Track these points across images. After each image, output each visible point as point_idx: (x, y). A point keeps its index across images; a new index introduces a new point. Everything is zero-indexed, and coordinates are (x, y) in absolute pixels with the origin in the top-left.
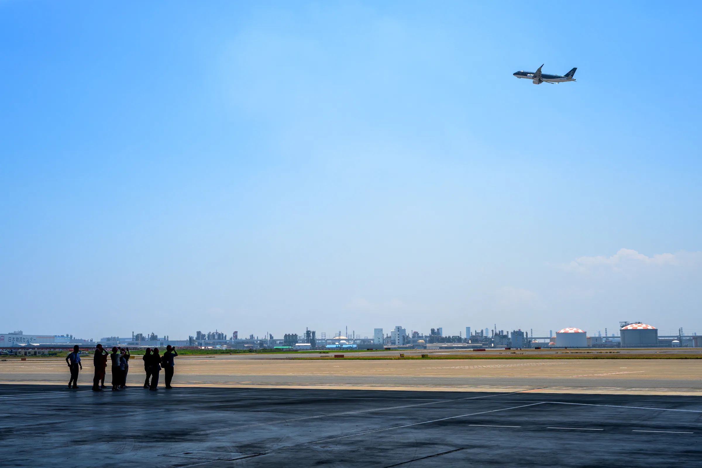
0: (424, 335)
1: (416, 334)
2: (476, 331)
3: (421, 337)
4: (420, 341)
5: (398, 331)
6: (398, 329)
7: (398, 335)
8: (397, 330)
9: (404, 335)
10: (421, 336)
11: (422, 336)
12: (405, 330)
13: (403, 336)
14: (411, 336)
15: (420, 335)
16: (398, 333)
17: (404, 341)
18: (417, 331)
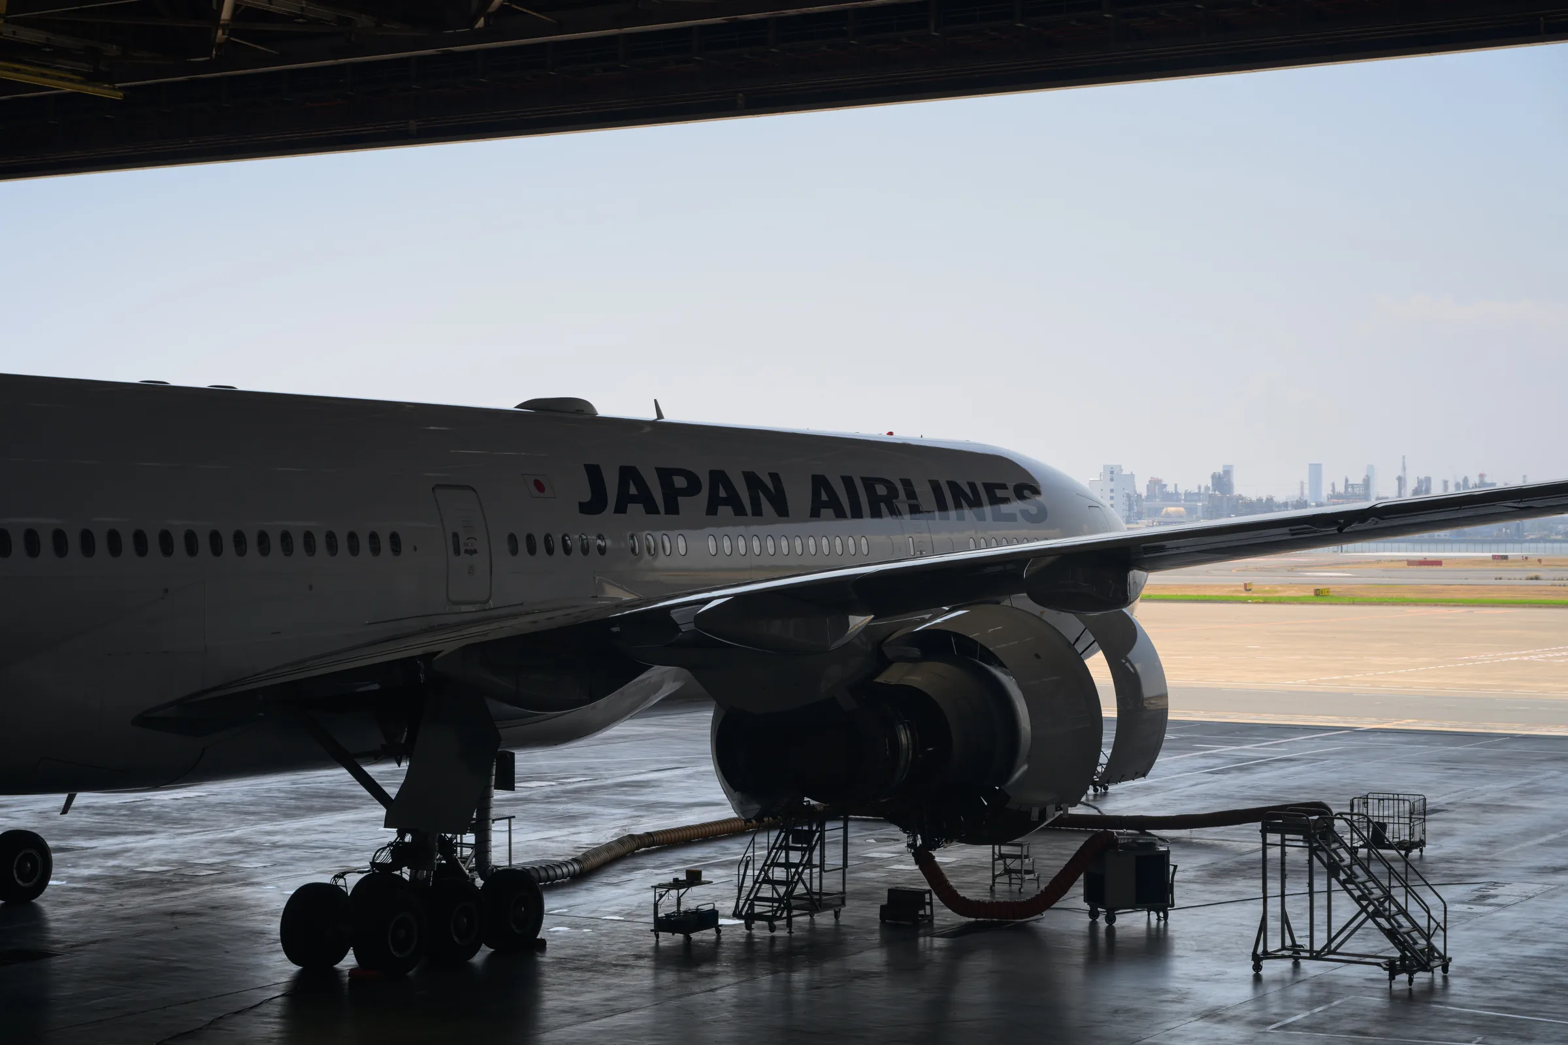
0: (1181, 490)
1: (1156, 485)
2: (1347, 481)
3: (1173, 498)
4: (1171, 509)
5: (1112, 480)
6: (1112, 472)
7: (1112, 491)
8: (1109, 476)
9: (1132, 494)
10: (1174, 492)
11: (1177, 493)
12: (1132, 476)
13: (1128, 496)
14: (1144, 493)
15: (1170, 489)
16: (1112, 485)
17: (1130, 509)
18: (1160, 478)
